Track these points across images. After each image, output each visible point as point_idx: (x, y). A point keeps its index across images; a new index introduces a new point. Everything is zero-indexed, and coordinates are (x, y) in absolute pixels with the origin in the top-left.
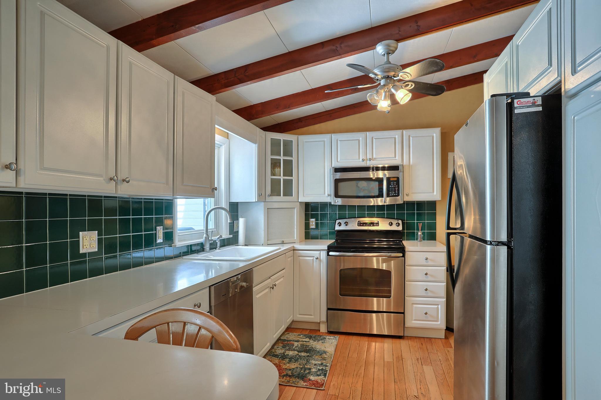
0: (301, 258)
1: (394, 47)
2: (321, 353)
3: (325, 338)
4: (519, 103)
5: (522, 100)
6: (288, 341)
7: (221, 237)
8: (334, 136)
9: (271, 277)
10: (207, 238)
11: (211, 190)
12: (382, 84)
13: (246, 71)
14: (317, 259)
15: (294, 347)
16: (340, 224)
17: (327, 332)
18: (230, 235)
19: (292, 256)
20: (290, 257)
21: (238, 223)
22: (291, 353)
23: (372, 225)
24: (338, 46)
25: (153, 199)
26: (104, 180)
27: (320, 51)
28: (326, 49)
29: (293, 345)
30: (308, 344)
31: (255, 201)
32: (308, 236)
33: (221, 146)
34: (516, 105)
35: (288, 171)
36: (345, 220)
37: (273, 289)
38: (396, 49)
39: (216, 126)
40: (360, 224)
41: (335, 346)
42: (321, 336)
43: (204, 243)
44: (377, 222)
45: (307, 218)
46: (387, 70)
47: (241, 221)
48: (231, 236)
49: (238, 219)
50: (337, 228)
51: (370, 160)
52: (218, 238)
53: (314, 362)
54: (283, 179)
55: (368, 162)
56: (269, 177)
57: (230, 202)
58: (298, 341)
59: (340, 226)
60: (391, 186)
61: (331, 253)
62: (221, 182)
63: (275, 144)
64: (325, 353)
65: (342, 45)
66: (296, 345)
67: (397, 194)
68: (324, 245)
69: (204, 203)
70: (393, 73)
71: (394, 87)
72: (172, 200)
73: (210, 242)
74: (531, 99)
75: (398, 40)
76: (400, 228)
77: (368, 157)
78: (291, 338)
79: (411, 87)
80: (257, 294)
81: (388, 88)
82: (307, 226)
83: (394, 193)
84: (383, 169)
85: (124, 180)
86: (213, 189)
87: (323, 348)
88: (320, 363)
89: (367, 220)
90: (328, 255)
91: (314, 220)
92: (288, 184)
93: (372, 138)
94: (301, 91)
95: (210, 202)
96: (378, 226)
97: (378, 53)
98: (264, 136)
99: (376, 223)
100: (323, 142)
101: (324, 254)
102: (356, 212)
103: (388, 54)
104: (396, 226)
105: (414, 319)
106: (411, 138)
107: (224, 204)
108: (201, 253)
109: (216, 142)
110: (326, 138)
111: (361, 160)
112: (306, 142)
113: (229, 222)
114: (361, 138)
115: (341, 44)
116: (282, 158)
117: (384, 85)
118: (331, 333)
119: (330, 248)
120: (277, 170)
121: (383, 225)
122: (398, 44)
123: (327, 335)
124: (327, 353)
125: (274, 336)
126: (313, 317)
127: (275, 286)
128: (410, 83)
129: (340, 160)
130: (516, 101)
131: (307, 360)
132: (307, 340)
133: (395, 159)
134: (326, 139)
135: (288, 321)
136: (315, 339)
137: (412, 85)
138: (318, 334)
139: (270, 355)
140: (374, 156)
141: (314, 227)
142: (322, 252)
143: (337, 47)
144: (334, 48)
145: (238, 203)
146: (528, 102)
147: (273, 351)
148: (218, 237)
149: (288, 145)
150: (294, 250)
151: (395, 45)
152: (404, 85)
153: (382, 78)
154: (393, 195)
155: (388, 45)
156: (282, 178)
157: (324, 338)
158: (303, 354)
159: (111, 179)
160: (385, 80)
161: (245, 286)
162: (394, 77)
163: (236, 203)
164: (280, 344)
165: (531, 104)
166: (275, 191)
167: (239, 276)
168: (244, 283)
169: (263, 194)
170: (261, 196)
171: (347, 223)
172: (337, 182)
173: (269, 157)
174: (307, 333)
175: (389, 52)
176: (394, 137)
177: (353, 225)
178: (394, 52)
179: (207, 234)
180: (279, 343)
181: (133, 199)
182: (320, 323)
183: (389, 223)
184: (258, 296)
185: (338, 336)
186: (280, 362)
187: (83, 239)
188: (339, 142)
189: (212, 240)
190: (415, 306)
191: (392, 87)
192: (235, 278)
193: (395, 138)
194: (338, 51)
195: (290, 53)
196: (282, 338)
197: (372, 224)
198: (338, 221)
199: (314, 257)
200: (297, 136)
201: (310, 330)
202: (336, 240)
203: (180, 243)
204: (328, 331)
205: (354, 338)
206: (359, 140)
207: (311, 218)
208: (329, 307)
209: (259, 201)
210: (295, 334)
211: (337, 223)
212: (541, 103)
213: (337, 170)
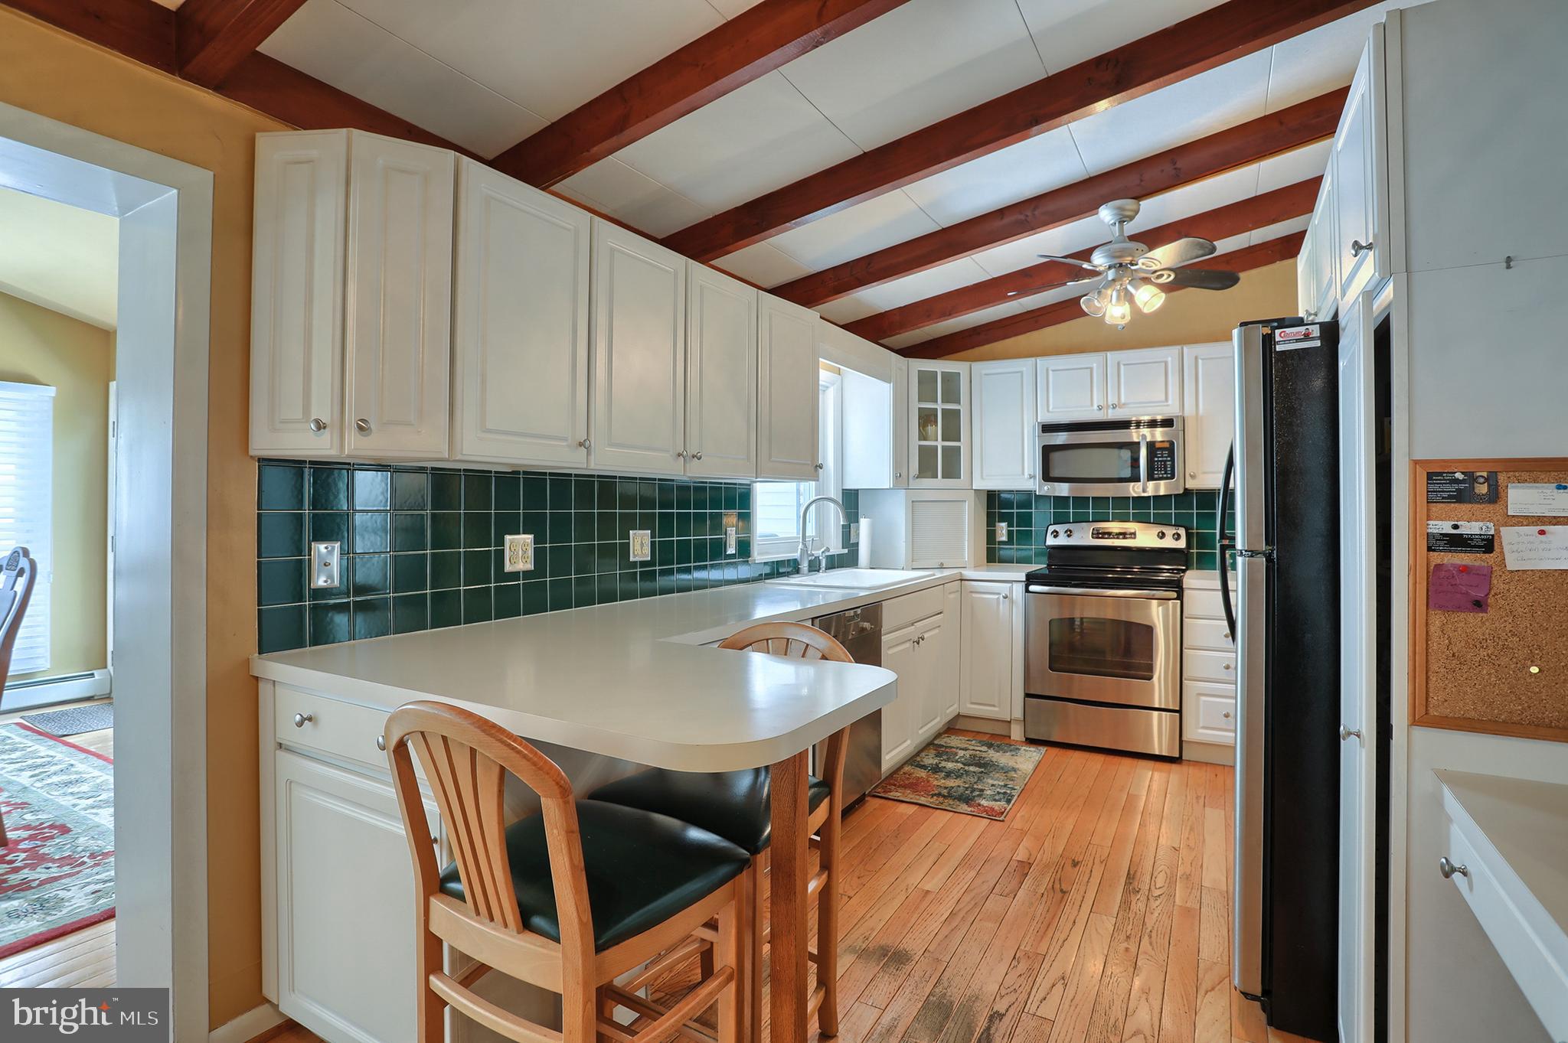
0: (974, 595)
1: (1131, 210)
2: (1006, 771)
3: (1019, 749)
4: (1282, 335)
5: (1288, 330)
6: (947, 747)
7: (828, 550)
8: (1041, 362)
9: (915, 622)
10: (804, 551)
11: (813, 469)
12: (1110, 278)
13: (869, 264)
14: (1005, 597)
15: (957, 757)
16: (1056, 534)
17: (1024, 740)
18: (843, 548)
19: (958, 591)
20: (954, 592)
21: (858, 529)
22: (950, 765)
23: (1121, 537)
24: (1029, 214)
25: (721, 483)
26: (671, 456)
27: (997, 224)
28: (1008, 219)
29: (956, 754)
30: (984, 755)
31: (888, 487)
32: (993, 556)
33: (827, 387)
34: (1278, 338)
35: (952, 431)
36: (1066, 526)
37: (918, 643)
38: (1137, 212)
39: (820, 359)
40: (1098, 534)
41: (1036, 763)
42: (1011, 745)
43: (799, 560)
44: (1133, 531)
45: (991, 521)
46: (1118, 254)
47: (864, 524)
48: (846, 551)
49: (857, 521)
50: (1051, 541)
51: (1114, 407)
52: (823, 552)
53: (991, 782)
54: (943, 446)
55: (1110, 411)
56: (915, 442)
57: (843, 490)
58: (966, 749)
59: (1055, 537)
60: (1156, 459)
61: (1032, 588)
62: (828, 454)
63: (926, 380)
64: (1015, 771)
65: (1036, 213)
66: (962, 755)
67: (1169, 476)
68: (1019, 574)
69: (798, 491)
70: (1130, 258)
71: (1133, 282)
72: (749, 485)
73: (810, 558)
74: (1302, 329)
75: (1138, 198)
76: (1182, 544)
77: (1110, 403)
78: (953, 744)
79: (1168, 278)
80: (890, 648)
81: (1121, 285)
82: (991, 536)
83: (1163, 472)
84: (1153, 424)
85: (693, 457)
86: (817, 466)
87: (1011, 763)
88: (1002, 784)
89: (1114, 527)
90: (1027, 591)
91: (1004, 525)
92: (952, 458)
93: (1119, 364)
94: (972, 284)
95: (809, 488)
96: (1135, 538)
97: (1102, 222)
98: (905, 368)
99: (1131, 534)
100: (1019, 374)
101: (1018, 590)
102: (1091, 511)
103: (1121, 222)
104: (1173, 540)
105: (1201, 725)
106: (1200, 361)
107: (834, 492)
108: (794, 576)
109: (821, 383)
110: (1025, 365)
111: (1095, 407)
112: (986, 374)
113: (842, 523)
114: (1095, 365)
115: (1034, 209)
116: (939, 406)
117: (1114, 280)
118: (1031, 741)
119: (1031, 579)
120: (930, 429)
121: (1146, 537)
122: (1141, 203)
123: (1024, 744)
124: (1018, 772)
125: (920, 732)
126: (996, 709)
127: (923, 640)
128: (1165, 273)
129: (1053, 408)
130: (1277, 332)
131: (979, 779)
132: (984, 748)
133: (1165, 404)
134: (1024, 369)
135: (948, 711)
136: (998, 748)
137: (1170, 276)
138: (1007, 741)
139: (912, 765)
140: (1123, 400)
141: (1004, 538)
142: (1015, 585)
143: (1027, 216)
144: (1022, 217)
145: (857, 490)
146: (1297, 333)
147: (918, 759)
148: (823, 550)
149: (951, 380)
150: (961, 580)
151: (1134, 207)
152: (1153, 275)
153: (1110, 267)
154: (1161, 476)
155: (1121, 209)
156: (940, 444)
157: (1017, 749)
158: (972, 769)
159: (679, 455)
160: (1116, 271)
161: (869, 629)
162: (1132, 265)
163: (855, 490)
164: (932, 751)
165: (1302, 337)
166: (927, 468)
167: (859, 611)
168: (865, 623)
169: (904, 474)
170: (900, 478)
171: (1071, 531)
172: (1047, 451)
173: (915, 405)
174: (985, 738)
175: (1123, 219)
176: (1164, 359)
177: (1083, 536)
178: (1131, 218)
179: (804, 545)
180: (930, 749)
181: (695, 483)
182: (1010, 722)
183: (1159, 533)
184: (890, 652)
185: (1045, 749)
186: (928, 776)
187: (634, 541)
188: (1051, 372)
189: (813, 555)
190: (1203, 698)
191: (1129, 283)
192: (852, 613)
193: (1166, 363)
194: (1028, 222)
195: (944, 230)
196: (936, 742)
197: (1123, 535)
198: (1051, 528)
199: (999, 594)
200: (968, 363)
201: (992, 735)
202: (1048, 565)
203: (761, 555)
204: (1027, 739)
205: (1077, 755)
206: (1091, 369)
207: (999, 522)
208: (1026, 692)
209: (896, 486)
210: (960, 738)
211: (1049, 532)
212: (1319, 335)
213: (1048, 428)
